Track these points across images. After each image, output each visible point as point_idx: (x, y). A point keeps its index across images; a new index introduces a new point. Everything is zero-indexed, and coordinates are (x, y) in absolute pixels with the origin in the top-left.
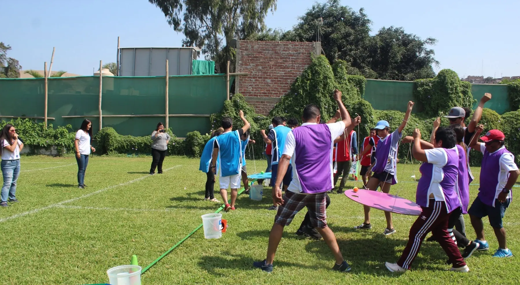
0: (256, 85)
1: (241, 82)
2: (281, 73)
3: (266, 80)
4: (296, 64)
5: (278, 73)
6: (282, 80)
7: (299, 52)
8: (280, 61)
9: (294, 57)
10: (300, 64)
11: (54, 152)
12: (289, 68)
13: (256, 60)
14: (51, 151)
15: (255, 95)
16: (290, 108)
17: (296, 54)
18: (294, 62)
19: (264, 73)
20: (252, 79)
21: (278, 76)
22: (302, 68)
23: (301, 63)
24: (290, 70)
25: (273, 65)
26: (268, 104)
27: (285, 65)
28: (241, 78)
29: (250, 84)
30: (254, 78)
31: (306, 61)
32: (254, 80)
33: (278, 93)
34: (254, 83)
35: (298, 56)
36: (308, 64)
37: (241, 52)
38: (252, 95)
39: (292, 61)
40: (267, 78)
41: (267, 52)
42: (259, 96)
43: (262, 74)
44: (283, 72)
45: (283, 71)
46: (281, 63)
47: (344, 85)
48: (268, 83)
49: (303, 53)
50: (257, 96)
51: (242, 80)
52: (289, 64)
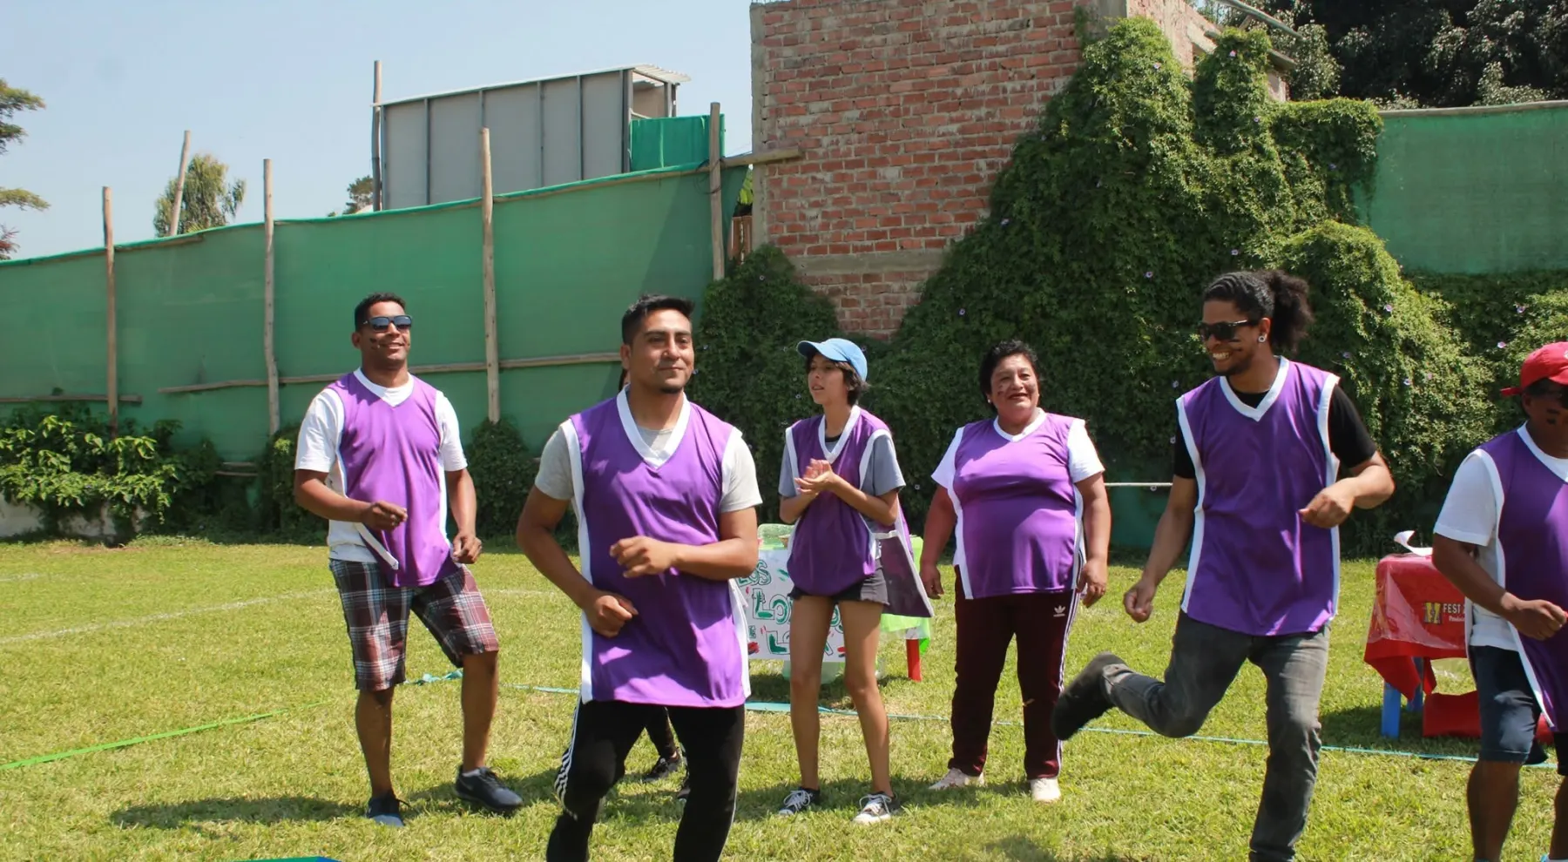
0: (836, 202)
1: (777, 192)
2: (942, 129)
3: (881, 170)
4: (1010, 79)
5: (932, 134)
6: (950, 163)
7: (1021, 18)
8: (940, 72)
9: (1001, 48)
10: (1033, 77)
11: (110, 528)
12: (977, 105)
13: (836, 83)
14: (103, 523)
15: (835, 249)
16: (976, 295)
17: (1011, 28)
18: (1000, 71)
19: (872, 138)
20: (819, 176)
21: (933, 148)
22: (1040, 94)
23: (1033, 70)
24: (983, 111)
25: (908, 99)
26: (896, 286)
27: (959, 91)
28: (777, 176)
29: (813, 199)
30: (829, 167)
31: (1057, 59)
32: (827, 176)
33: (937, 226)
34: (829, 191)
35: (1017, 38)
36: (1067, 72)
37: (772, 55)
38: (821, 250)
39: (993, 67)
40: (882, 162)
41: (878, 38)
42: (856, 249)
43: (864, 145)
44: (954, 128)
45: (952, 121)
46: (942, 84)
47: (1247, 159)
48: (887, 185)
49: (1040, 23)
50: (845, 250)
51: (778, 183)
52: (976, 82)
